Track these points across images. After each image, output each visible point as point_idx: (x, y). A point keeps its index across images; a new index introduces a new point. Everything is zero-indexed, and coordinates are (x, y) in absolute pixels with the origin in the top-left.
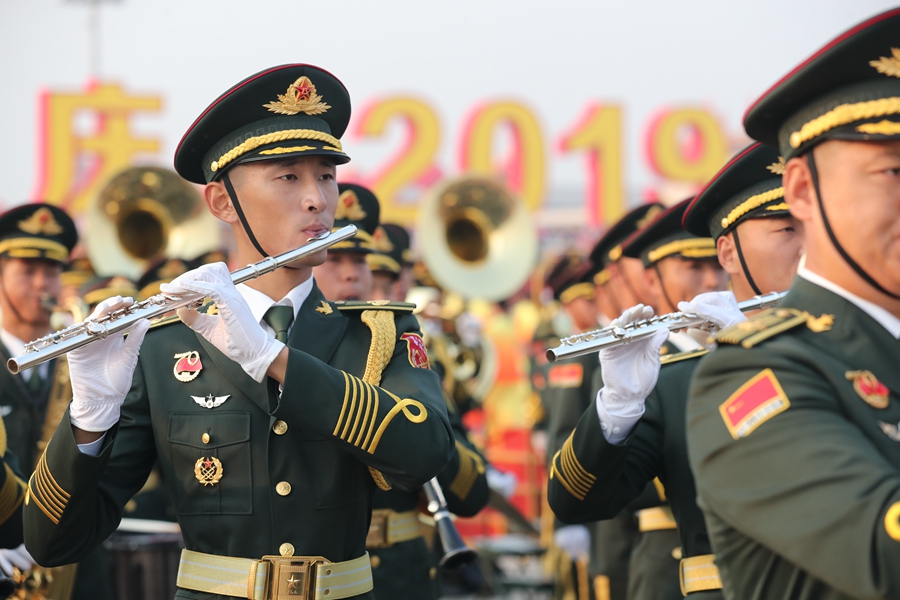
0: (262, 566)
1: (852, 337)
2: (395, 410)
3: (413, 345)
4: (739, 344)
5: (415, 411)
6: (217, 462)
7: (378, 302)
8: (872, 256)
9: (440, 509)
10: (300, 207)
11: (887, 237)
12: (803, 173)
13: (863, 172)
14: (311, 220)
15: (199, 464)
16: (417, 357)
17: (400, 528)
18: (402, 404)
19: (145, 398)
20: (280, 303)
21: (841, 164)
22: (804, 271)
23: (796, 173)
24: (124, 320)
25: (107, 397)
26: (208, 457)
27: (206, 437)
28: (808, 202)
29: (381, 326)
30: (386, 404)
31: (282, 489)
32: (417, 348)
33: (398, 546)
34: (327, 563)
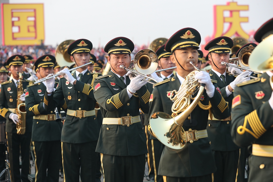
0: (76, 112)
1: (113, 78)
6: (70, 96)
8: (115, 68)
10: (82, 59)
14: (84, 62)
15: (68, 96)
19: (61, 87)
20: (81, 73)
24: (52, 77)
25: (51, 88)
26: (69, 96)
27: (69, 93)
31: (79, 100)
34: (86, 111)
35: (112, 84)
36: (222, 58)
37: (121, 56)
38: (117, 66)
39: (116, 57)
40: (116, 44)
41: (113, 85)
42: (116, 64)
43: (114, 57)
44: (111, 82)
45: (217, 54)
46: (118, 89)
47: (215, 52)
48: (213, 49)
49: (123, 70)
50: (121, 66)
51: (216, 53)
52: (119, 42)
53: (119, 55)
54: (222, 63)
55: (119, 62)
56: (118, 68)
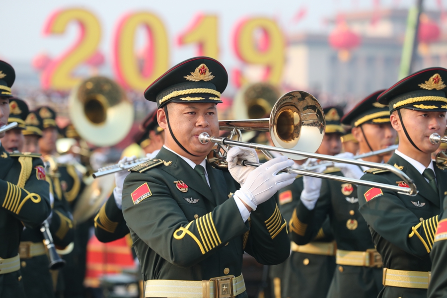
1: (178, 168)
2: (27, 197)
3: (39, 171)
4: (138, 172)
5: (36, 198)
7: (26, 154)
8: (185, 142)
9: (50, 243)
11: (190, 135)
12: (163, 113)
13: (182, 113)
16: (40, 176)
17: (35, 250)
18: (30, 195)
21: (175, 110)
22: (164, 146)
23: (161, 113)
28: (165, 123)
29: (26, 163)
30: (24, 195)
32: (41, 172)
33: (34, 258)
35: (181, 187)
36: (433, 123)
37: (202, 109)
38: (192, 136)
39: (189, 110)
40: (190, 75)
41: (183, 190)
42: (189, 131)
43: (183, 111)
44: (177, 182)
45: (420, 114)
46: (195, 201)
47: (417, 106)
48: (410, 100)
49: (205, 148)
50: (201, 136)
51: (419, 110)
52: (197, 70)
53: (197, 106)
54: (432, 137)
55: (197, 124)
56: (194, 142)
